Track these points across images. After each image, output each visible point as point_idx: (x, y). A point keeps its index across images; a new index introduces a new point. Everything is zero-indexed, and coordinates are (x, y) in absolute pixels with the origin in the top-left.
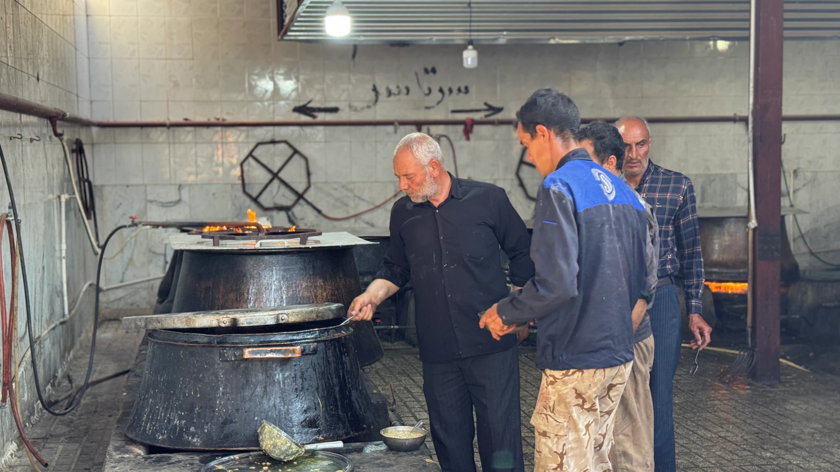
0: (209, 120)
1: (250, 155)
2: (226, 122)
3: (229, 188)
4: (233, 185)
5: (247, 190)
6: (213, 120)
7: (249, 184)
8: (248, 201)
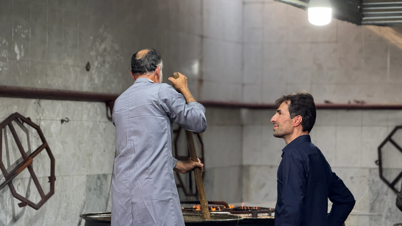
0: (349, 102)
1: (389, 139)
2: (365, 105)
3: (367, 172)
4: (370, 170)
5: (384, 175)
6: (353, 103)
7: (387, 169)
8: (386, 187)
